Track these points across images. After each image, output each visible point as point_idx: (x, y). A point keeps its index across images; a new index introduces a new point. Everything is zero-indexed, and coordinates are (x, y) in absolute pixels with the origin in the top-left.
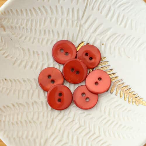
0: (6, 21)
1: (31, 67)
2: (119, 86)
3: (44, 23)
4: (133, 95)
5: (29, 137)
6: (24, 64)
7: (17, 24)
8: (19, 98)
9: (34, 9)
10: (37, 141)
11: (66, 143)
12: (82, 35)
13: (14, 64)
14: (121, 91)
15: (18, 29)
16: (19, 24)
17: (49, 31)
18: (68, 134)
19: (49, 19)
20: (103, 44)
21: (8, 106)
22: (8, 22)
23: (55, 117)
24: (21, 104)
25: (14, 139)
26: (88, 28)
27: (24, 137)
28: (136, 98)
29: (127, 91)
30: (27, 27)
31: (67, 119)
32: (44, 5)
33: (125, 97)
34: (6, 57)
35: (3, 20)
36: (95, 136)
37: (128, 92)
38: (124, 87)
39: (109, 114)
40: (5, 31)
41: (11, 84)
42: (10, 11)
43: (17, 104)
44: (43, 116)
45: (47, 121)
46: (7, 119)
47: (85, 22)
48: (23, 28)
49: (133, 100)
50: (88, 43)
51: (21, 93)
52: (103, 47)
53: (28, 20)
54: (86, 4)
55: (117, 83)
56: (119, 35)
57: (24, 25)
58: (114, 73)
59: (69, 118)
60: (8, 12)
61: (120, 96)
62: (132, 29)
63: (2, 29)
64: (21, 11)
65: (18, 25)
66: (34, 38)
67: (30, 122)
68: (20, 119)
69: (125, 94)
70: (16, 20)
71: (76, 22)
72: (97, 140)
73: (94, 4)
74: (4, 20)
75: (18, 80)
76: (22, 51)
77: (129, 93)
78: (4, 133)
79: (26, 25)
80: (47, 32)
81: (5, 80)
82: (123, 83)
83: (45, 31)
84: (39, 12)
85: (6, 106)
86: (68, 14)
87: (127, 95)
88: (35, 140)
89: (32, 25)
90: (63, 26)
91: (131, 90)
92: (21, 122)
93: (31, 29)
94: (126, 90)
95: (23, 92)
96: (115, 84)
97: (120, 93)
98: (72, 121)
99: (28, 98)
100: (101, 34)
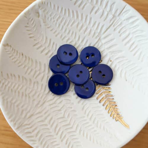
1: (47, 54)
2: (109, 99)
3: (72, 24)
4: (117, 111)
5: (20, 107)
6: (42, 49)
8: (26, 73)
9: (69, 10)
10: (24, 113)
11: (46, 125)
13: (34, 45)
14: (109, 104)
15: (50, 20)
16: (52, 17)
18: (51, 119)
19: (77, 22)
20: (111, 61)
21: (14, 76)
22: (44, 11)
23: (47, 100)
24: (25, 79)
25: (7, 102)
26: (105, 43)
27: (16, 104)
28: (118, 115)
29: (113, 106)
30: (57, 22)
32: (78, 11)
33: (109, 110)
34: (31, 37)
35: (41, 8)
39: (90, 119)
40: (39, 18)
41: (25, 60)
42: (49, 4)
43: (23, 77)
44: (39, 95)
46: (9, 85)
47: (105, 38)
48: (54, 21)
49: (115, 116)
51: (30, 70)
53: (59, 17)
54: (111, 23)
56: (127, 59)
57: (55, 19)
60: (48, 3)
61: (106, 108)
62: (139, 59)
64: (58, 8)
67: (26, 96)
69: (110, 108)
70: (51, 13)
71: (97, 34)
72: (71, 134)
73: (117, 27)
74: (42, 8)
75: (32, 59)
76: (45, 38)
77: (114, 108)
78: (2, 94)
79: (57, 20)
80: (71, 32)
81: (21, 55)
82: (113, 99)
86: (93, 26)
87: (111, 109)
88: (23, 111)
89: (61, 22)
90: (86, 33)
91: (117, 106)
92: (19, 92)
93: (59, 25)
95: (32, 70)
96: (106, 96)
97: (107, 106)
98: (59, 110)
99: (33, 76)
100: (113, 52)
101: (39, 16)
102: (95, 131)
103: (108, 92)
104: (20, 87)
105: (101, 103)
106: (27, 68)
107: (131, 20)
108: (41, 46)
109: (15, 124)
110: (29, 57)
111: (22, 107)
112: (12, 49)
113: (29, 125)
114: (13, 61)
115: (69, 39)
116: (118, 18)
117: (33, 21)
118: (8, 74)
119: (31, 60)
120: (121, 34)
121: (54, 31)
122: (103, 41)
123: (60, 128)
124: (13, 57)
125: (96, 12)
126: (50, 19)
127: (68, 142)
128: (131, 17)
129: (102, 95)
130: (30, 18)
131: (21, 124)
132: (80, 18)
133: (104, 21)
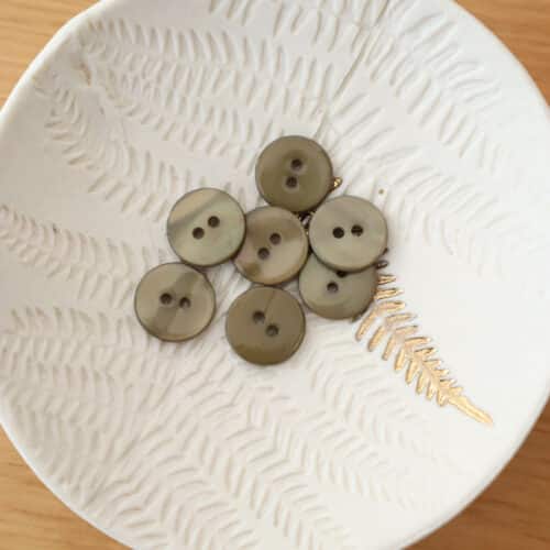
0: (99, 51)
1: (144, 210)
2: (399, 332)
3: (216, 86)
5: (82, 423)
6: (122, 195)
7: (131, 68)
8: (80, 295)
10: (104, 440)
11: (191, 469)
13: (92, 188)
14: (403, 351)
15: (131, 84)
16: (139, 69)
17: (224, 114)
18: (207, 439)
19: (233, 72)
21: (40, 312)
22: (104, 56)
23: (177, 381)
24: (83, 315)
25: (33, 416)
26: (348, 132)
27: (66, 417)
28: (442, 383)
30: (161, 87)
31: (213, 396)
32: (228, 32)
33: (408, 371)
34: (73, 162)
35: (89, 48)
36: (286, 469)
37: (424, 358)
38: (415, 338)
39: (347, 412)
40: (89, 83)
41: (69, 247)
43: (72, 312)
44: (144, 366)
45: (151, 387)
46: (28, 351)
47: (342, 112)
48: (147, 86)
49: (431, 387)
51: (92, 282)
52: (380, 199)
53: (165, 67)
54: (356, 55)
55: (397, 319)
56: (438, 175)
57: (152, 77)
58: (395, 290)
59: (221, 393)
60: (111, 26)
61: (396, 366)
62: (481, 165)
63: (82, 72)
64: (153, 33)
65: (133, 74)
66: (174, 126)
68: (67, 360)
69: (411, 363)
70: (128, 58)
71: (313, 104)
72: (289, 484)
73: (382, 61)
74: (94, 48)
75: (92, 239)
76: (127, 156)
77: (426, 361)
78: (8, 388)
79: (159, 79)
80: (217, 114)
81: (51, 231)
82: (415, 326)
83: (212, 111)
85: (34, 311)
87: (416, 367)
88: (95, 437)
89: (175, 82)
90: (271, 109)
91: (434, 351)
92: (69, 370)
93: (170, 96)
94: (419, 351)
95: (101, 279)
96: (388, 323)
97: (398, 357)
98: (227, 406)
99: (111, 301)
100: (383, 157)
101: (88, 77)
102: (374, 454)
103: (392, 305)
104: (70, 351)
105: (375, 352)
106: (80, 276)
107: (426, 32)
108: (118, 186)
109: (77, 488)
110: (80, 235)
111: (92, 419)
112: (12, 217)
113: (129, 480)
114: (25, 259)
115: (214, 141)
116: (379, 32)
117: (69, 102)
118: (14, 313)
120: (400, 87)
121: (154, 121)
122: (341, 125)
123: (243, 471)
124: (24, 246)
125: (294, 26)
126: (130, 81)
127: (283, 516)
128: (425, 20)
129: (374, 320)
130: (57, 92)
131: (97, 485)
132: (239, 55)
133: (330, 50)
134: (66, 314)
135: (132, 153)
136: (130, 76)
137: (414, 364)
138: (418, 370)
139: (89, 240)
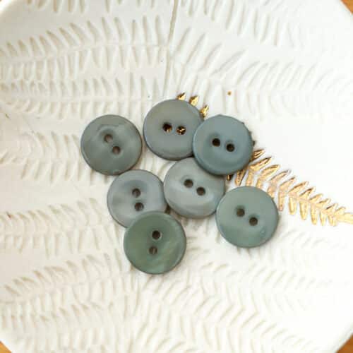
1: (67, 175)
2: (282, 187)
3: (81, 65)
4: (320, 203)
5: (89, 344)
6: (47, 169)
7: (15, 76)
8: (48, 254)
9: (50, 33)
11: (180, 344)
12: (175, 80)
13: (24, 174)
14: (291, 199)
15: (19, 88)
16: (21, 76)
17: (95, 82)
18: (181, 321)
19: (90, 52)
21: (25, 279)
23: (142, 286)
24: (54, 268)
26: (188, 61)
27: (76, 345)
28: (329, 210)
29: (305, 195)
30: (42, 81)
32: (74, 22)
33: (301, 212)
37: (308, 198)
38: (296, 187)
41: (25, 223)
44: (114, 287)
45: (126, 298)
46: (29, 310)
47: (179, 48)
48: (32, 84)
49: (322, 217)
50: (193, 95)
51: (52, 240)
52: (230, 99)
53: (40, 64)
55: (277, 180)
56: (265, 65)
57: (33, 77)
58: (268, 159)
61: (291, 211)
62: (293, 46)
64: (21, 44)
65: (18, 79)
66: (63, 105)
67: (85, 308)
68: (58, 304)
69: (300, 204)
70: (11, 69)
71: (156, 50)
75: (39, 211)
76: (37, 140)
77: (311, 199)
79: (39, 77)
80: (91, 84)
81: (8, 217)
82: (293, 179)
83: (86, 83)
84: (63, 40)
85: (20, 280)
86: (133, 35)
87: (306, 207)
89: (51, 74)
90: (127, 64)
91: (313, 190)
92: (63, 311)
93: (51, 84)
94: (303, 194)
95: (57, 237)
96: (273, 184)
97: (289, 204)
98: (185, 289)
99: (71, 250)
100: (221, 69)
102: (302, 279)
103: (270, 170)
104: (58, 299)
106: (42, 241)
108: (41, 165)
110: (30, 212)
111: (95, 340)
115: (96, 104)
118: (8, 288)
119: (38, 215)
120: (213, 14)
129: (261, 185)
132: (89, 35)
134: (44, 273)
135: (41, 138)
136: (17, 81)
137: (303, 206)
138: (309, 207)
139: (36, 213)
